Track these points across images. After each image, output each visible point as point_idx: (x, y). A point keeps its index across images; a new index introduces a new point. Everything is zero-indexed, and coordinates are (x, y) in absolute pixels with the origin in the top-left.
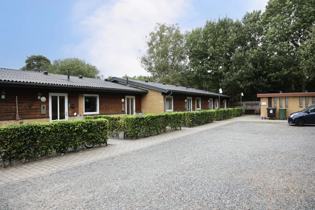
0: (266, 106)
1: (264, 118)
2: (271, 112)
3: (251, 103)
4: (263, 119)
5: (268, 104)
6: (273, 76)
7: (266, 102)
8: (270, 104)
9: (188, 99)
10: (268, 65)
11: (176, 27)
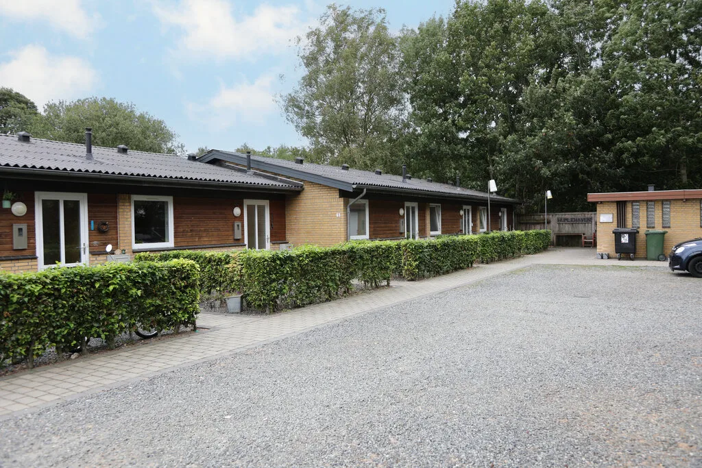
0: (611, 225)
1: (605, 257)
2: (625, 239)
3: (573, 216)
4: (602, 258)
5: (616, 219)
6: (627, 150)
7: (611, 215)
8: (621, 219)
9: (408, 208)
10: (618, 118)
11: (378, 18)
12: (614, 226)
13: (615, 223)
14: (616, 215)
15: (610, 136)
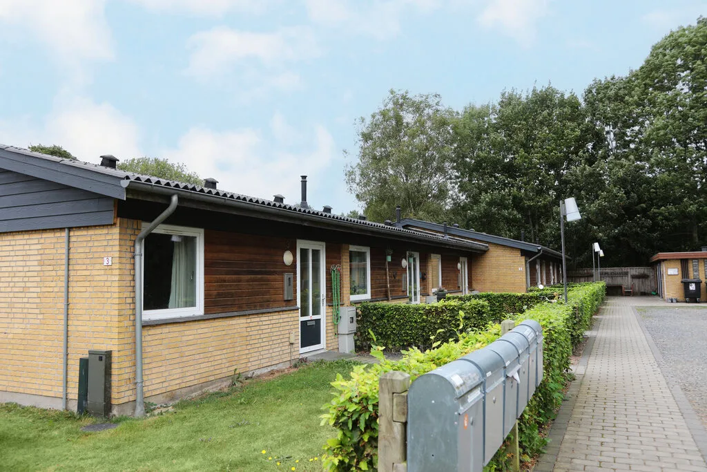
0: (677, 277)
1: (674, 301)
2: (692, 287)
3: (612, 271)
4: (672, 302)
5: (680, 272)
7: (677, 270)
8: (685, 272)
10: (649, 191)
11: (432, 101)
12: (679, 279)
13: (680, 275)
14: (680, 269)
15: (644, 205)
